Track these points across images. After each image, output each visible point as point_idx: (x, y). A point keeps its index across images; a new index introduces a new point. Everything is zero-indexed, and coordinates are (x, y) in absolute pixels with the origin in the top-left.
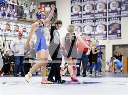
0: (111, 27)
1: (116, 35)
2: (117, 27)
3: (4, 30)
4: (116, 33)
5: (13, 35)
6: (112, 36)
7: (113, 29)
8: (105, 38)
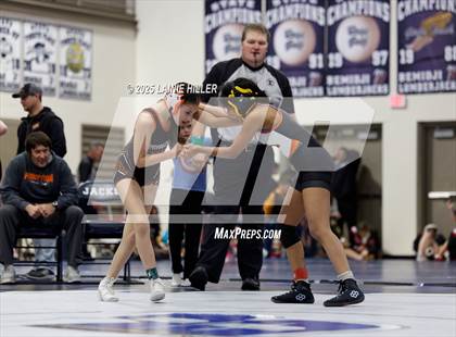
0: (409, 33)
1: (439, 74)
2: (440, 31)
4: (435, 62)
6: (417, 76)
7: (422, 39)
8: (381, 88)
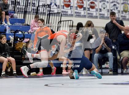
3: (61, 7)
5: (76, 14)
